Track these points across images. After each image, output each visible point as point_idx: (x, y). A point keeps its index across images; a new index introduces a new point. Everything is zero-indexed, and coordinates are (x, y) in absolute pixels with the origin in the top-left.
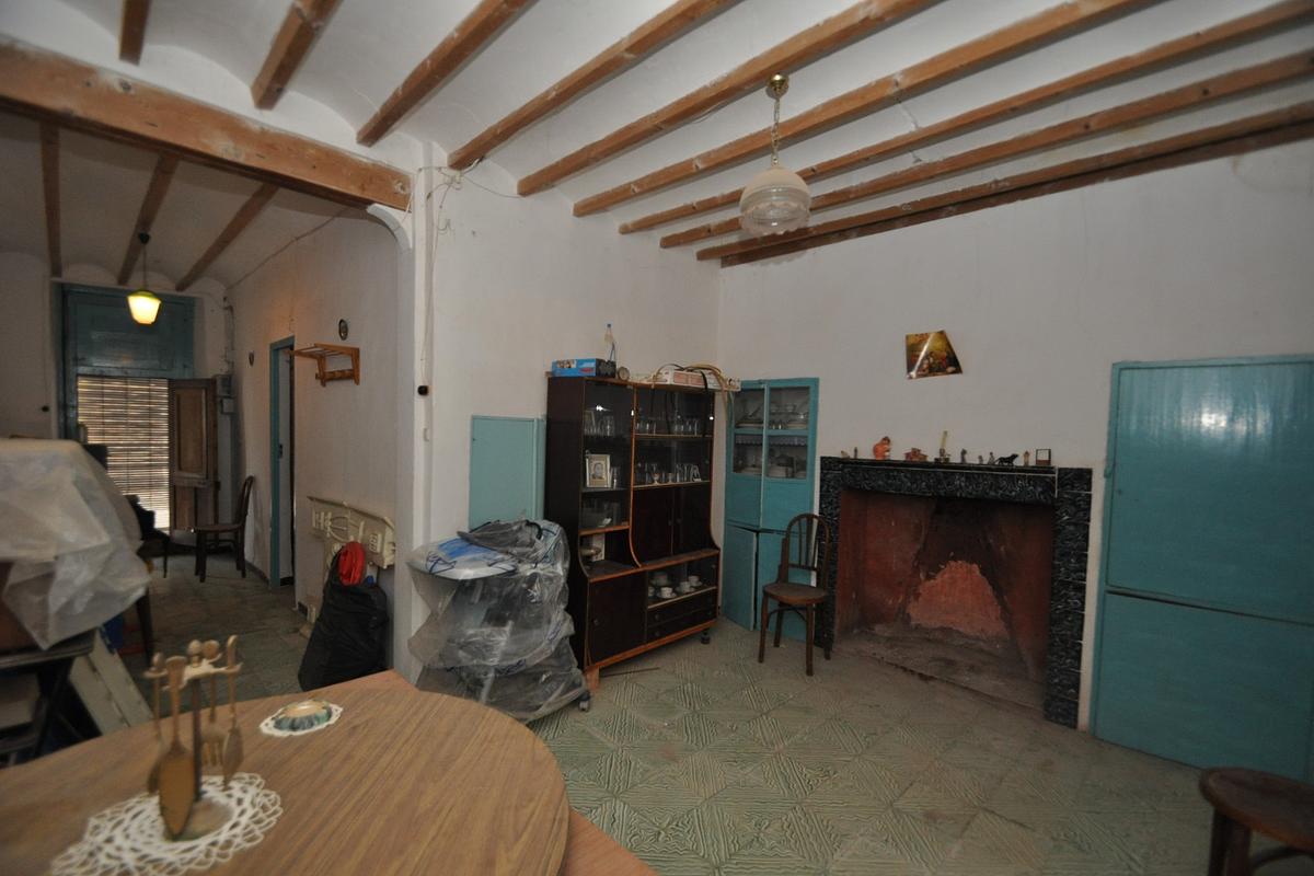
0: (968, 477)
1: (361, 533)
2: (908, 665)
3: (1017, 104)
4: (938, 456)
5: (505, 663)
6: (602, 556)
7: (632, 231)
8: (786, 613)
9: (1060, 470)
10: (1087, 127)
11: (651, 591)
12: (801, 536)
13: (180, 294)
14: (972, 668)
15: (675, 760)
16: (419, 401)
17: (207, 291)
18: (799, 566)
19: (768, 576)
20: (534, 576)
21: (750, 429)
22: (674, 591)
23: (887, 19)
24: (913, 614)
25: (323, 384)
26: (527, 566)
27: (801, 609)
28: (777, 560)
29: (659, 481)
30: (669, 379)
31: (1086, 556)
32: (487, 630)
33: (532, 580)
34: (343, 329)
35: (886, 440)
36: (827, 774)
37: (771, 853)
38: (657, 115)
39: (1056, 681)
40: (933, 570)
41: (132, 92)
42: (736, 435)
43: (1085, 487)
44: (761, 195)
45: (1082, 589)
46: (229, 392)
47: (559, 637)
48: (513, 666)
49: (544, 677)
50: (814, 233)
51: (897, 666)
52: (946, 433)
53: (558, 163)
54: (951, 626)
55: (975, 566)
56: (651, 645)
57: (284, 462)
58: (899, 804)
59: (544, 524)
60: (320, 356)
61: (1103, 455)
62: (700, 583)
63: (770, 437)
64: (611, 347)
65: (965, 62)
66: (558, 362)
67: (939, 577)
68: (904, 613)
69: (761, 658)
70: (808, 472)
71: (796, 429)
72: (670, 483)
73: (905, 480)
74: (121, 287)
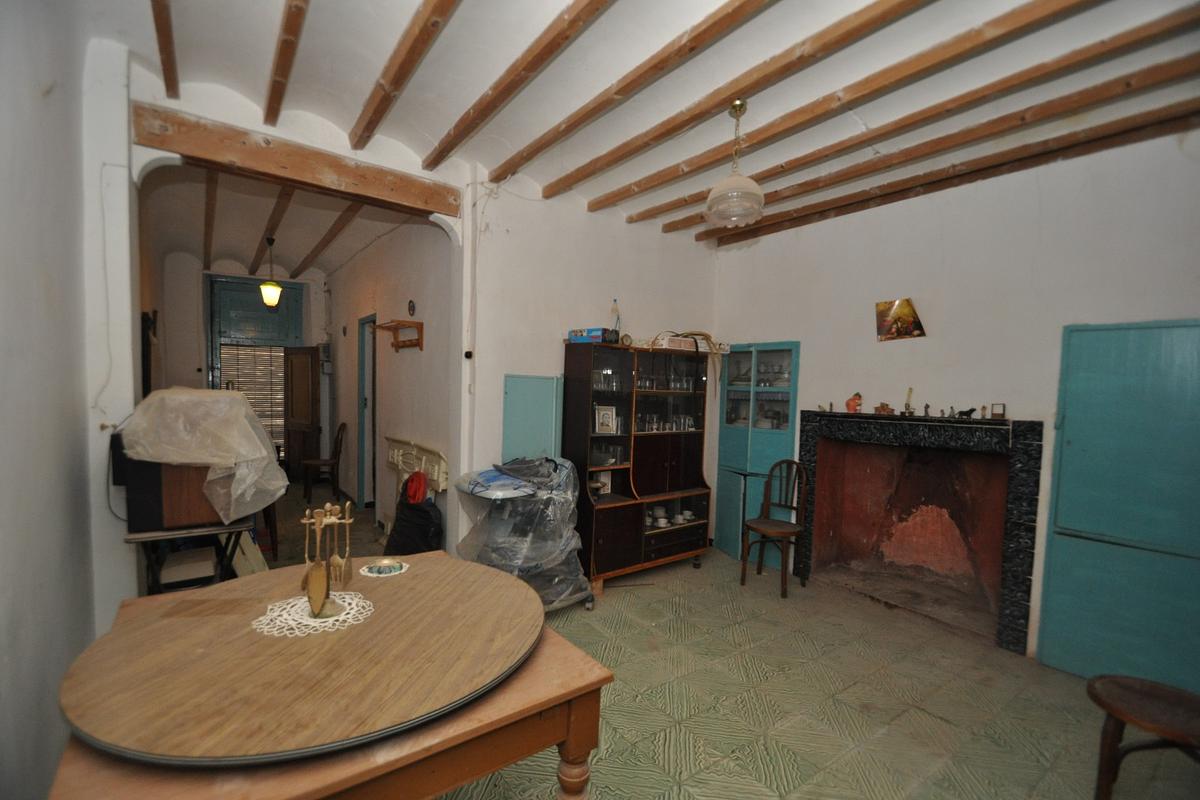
0: (931, 429)
1: (423, 465)
2: (876, 595)
3: (949, 107)
4: (904, 410)
5: (526, 565)
6: (608, 490)
7: (636, 221)
8: (769, 545)
9: (1014, 422)
10: (1023, 119)
11: (648, 521)
12: (781, 480)
13: (292, 281)
14: (936, 601)
15: (656, 648)
16: (466, 363)
17: (313, 278)
18: (779, 505)
19: (753, 513)
20: (549, 500)
21: (740, 386)
22: (669, 522)
23: (819, 55)
24: (886, 553)
25: (397, 351)
26: (545, 492)
27: (779, 541)
28: (761, 499)
29: (657, 429)
30: (664, 344)
31: (1037, 500)
32: (514, 539)
33: (548, 502)
34: (412, 308)
35: (858, 396)
36: (783, 669)
37: (724, 718)
38: (646, 134)
39: (1008, 612)
40: (905, 513)
41: (271, 146)
42: (728, 391)
43: (1037, 437)
44: (723, 198)
45: (1032, 530)
46: (328, 357)
47: (569, 549)
48: (531, 568)
49: (557, 580)
50: (795, 215)
51: (865, 595)
52: (911, 389)
53: (572, 173)
54: (922, 564)
55: (945, 511)
56: (647, 565)
57: (368, 412)
58: (839, 697)
59: (559, 460)
60: (395, 328)
61: (1053, 410)
62: (693, 517)
63: (757, 393)
64: (616, 318)
65: (892, 80)
66: (574, 331)
67: (911, 519)
68: (877, 552)
69: (743, 582)
70: (790, 424)
71: (781, 386)
72: (667, 431)
73: (875, 431)
74: (252, 277)
